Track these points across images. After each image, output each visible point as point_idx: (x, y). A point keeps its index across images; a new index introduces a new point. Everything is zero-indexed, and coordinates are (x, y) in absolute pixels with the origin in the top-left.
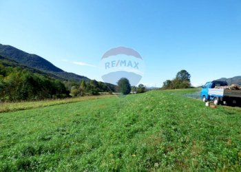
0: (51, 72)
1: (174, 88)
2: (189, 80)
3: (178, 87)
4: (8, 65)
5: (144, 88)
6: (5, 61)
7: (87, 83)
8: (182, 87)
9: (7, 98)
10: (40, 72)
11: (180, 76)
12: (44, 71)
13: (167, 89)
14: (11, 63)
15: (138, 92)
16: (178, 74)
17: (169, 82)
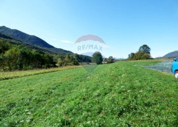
0: (46, 48)
1: (137, 60)
2: (149, 53)
3: (140, 59)
5: (113, 59)
6: (13, 41)
7: (71, 56)
8: (143, 59)
9: (8, 68)
10: (36, 48)
11: (142, 49)
12: (41, 48)
13: (131, 60)
14: (17, 42)
16: (140, 48)
17: (133, 54)
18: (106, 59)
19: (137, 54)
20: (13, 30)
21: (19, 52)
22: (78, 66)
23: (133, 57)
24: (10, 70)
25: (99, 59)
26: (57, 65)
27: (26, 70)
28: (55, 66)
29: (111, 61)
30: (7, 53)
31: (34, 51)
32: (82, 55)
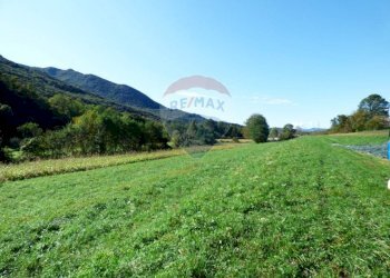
1: (354, 131)
2: (386, 113)
4: (90, 103)
5: (294, 131)
9: (79, 149)
10: (130, 111)
12: (137, 109)
13: (338, 131)
14: (94, 99)
15: (282, 139)
17: (343, 119)
18: (276, 131)
19: (354, 117)
20: (86, 76)
21: (98, 121)
22: (214, 147)
23: (343, 124)
24: (84, 153)
25: (259, 130)
26: (169, 144)
27: (112, 154)
28: (167, 147)
29: (290, 133)
30: (79, 122)
31: (125, 117)
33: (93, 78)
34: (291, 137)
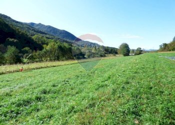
1: (170, 51)
4: (49, 38)
5: (142, 51)
6: (47, 36)
9: (49, 59)
10: (67, 42)
14: (51, 37)
15: (136, 54)
17: (165, 45)
18: (133, 51)
19: (171, 44)
20: (47, 26)
21: (56, 46)
22: (105, 58)
23: (165, 47)
29: (140, 52)
31: (66, 45)
32: (108, 47)
33: (49, 27)
34: (140, 53)
